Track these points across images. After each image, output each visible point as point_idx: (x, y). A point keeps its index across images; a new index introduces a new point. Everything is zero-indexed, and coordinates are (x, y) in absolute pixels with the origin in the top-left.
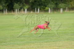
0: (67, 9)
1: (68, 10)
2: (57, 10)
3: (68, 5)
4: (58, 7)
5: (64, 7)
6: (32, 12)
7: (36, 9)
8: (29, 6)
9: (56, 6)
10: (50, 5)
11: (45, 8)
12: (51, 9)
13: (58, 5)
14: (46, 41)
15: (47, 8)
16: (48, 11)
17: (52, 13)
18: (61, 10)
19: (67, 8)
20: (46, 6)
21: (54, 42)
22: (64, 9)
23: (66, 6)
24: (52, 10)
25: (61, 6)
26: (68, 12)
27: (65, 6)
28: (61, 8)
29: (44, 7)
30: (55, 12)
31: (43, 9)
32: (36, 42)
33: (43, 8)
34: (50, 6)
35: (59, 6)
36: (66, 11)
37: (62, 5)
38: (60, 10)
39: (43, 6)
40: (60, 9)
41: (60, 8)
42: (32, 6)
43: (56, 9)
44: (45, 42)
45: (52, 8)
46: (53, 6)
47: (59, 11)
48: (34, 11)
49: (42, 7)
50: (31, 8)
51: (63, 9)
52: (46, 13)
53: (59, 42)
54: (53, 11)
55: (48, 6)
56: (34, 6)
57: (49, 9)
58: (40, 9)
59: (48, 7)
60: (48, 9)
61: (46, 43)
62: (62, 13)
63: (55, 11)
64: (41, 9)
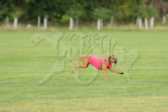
0: (112, 21)
1: (115, 23)
2: (88, 23)
3: (116, 11)
4: (92, 17)
5: (107, 16)
6: (29, 26)
7: (39, 18)
8: (24, 12)
9: (88, 13)
10: (72, 11)
11: (60, 18)
12: (74, 20)
13: (92, 11)
14: (60, 95)
15: (65, 18)
16: (67, 24)
17: (76, 29)
18: (99, 23)
19: (112, 18)
20: (63, 13)
21: (79, 100)
22: (106, 22)
23: (112, 15)
24: (77, 22)
25: (99, 15)
26: (115, 27)
27: (108, 13)
28: (100, 18)
29: (59, 15)
30: (85, 28)
31: (56, 20)
32: (36, 98)
33: (56, 17)
34: (73, 13)
35: (95, 13)
36: (110, 26)
37: (100, 11)
38: (96, 24)
39: (56, 12)
40: (96, 21)
41: (96, 18)
42: (30, 12)
43: (87, 20)
44: (58, 98)
45: (77, 17)
46: (80, 13)
47: (93, 25)
48: (35, 24)
49: (55, 14)
50: (27, 17)
51: (104, 22)
52: (63, 29)
53: (91, 99)
54: (80, 24)
55: (68, 12)
56: (36, 12)
57: (71, 20)
58: (49, 20)
59: (69, 15)
60: (67, 20)
61: (60, 101)
62: (101, 31)
63: (85, 24)
64: (52, 18)
